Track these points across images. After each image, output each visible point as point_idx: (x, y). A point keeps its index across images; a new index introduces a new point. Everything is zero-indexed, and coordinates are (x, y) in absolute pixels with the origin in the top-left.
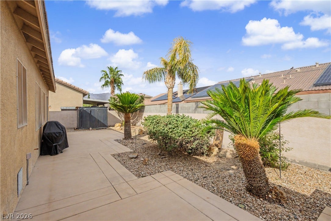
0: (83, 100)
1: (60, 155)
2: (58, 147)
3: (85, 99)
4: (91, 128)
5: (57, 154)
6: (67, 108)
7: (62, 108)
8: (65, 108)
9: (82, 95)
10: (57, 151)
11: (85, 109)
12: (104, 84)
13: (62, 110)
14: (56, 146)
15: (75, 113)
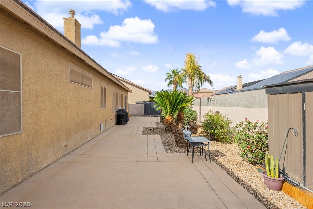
0: (149, 97)
1: (123, 126)
2: (123, 121)
3: (150, 96)
4: (151, 116)
5: (122, 124)
6: (139, 102)
7: (137, 102)
8: (138, 102)
9: (148, 93)
10: (122, 123)
11: (147, 103)
12: (169, 83)
13: (136, 103)
14: (122, 120)
15: (143, 105)
